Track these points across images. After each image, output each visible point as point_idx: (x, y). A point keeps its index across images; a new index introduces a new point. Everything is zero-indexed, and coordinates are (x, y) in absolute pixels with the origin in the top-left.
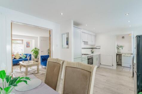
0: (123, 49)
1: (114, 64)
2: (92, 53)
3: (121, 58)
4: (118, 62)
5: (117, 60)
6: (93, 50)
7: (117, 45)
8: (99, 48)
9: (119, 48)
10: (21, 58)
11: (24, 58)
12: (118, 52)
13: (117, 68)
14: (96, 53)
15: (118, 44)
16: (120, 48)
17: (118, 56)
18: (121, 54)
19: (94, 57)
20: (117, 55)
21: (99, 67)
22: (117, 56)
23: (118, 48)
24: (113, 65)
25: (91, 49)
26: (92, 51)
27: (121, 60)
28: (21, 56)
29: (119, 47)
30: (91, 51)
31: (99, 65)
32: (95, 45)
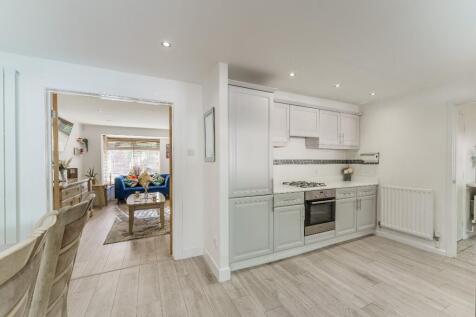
2: (347, 178)
6: (350, 171)
8: (373, 159)
10: (151, 184)
11: (158, 184)
14: (363, 178)
19: (338, 196)
20: (473, 192)
21: (372, 235)
24: (436, 238)
25: (341, 166)
26: (346, 172)
28: (151, 179)
30: (343, 171)
31: (374, 228)
32: (356, 151)
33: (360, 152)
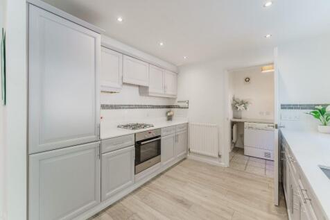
0: (248, 110)
1: (222, 153)
2: (169, 119)
3: (241, 133)
4: (235, 144)
5: (232, 138)
6: (172, 113)
7: (234, 100)
8: (186, 105)
9: (237, 105)
12: (234, 118)
13: (230, 161)
14: (180, 119)
15: (236, 97)
16: (239, 108)
17: (234, 127)
18: (243, 123)
20: (233, 124)
21: (185, 159)
22: (232, 128)
23: (235, 107)
24: (220, 156)
25: (165, 110)
26: (169, 114)
27: (242, 136)
29: (237, 103)
30: (167, 114)
31: (186, 154)
32: (175, 99)
33: (177, 100)
